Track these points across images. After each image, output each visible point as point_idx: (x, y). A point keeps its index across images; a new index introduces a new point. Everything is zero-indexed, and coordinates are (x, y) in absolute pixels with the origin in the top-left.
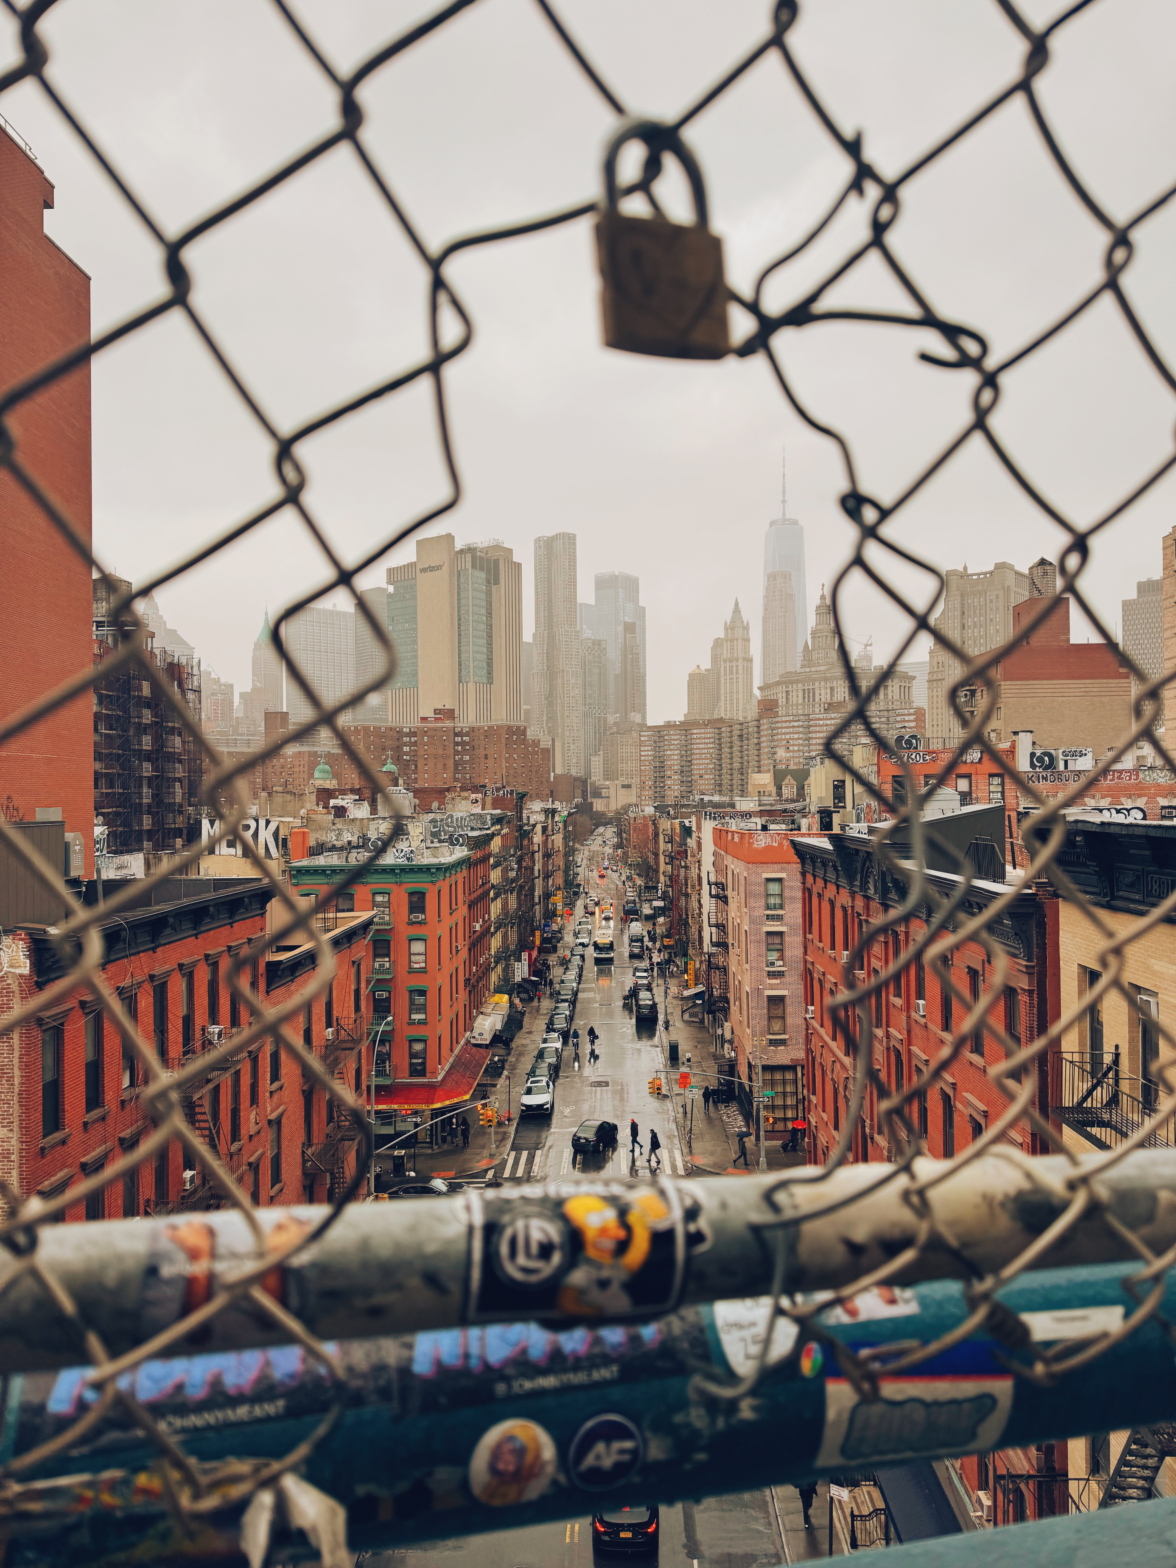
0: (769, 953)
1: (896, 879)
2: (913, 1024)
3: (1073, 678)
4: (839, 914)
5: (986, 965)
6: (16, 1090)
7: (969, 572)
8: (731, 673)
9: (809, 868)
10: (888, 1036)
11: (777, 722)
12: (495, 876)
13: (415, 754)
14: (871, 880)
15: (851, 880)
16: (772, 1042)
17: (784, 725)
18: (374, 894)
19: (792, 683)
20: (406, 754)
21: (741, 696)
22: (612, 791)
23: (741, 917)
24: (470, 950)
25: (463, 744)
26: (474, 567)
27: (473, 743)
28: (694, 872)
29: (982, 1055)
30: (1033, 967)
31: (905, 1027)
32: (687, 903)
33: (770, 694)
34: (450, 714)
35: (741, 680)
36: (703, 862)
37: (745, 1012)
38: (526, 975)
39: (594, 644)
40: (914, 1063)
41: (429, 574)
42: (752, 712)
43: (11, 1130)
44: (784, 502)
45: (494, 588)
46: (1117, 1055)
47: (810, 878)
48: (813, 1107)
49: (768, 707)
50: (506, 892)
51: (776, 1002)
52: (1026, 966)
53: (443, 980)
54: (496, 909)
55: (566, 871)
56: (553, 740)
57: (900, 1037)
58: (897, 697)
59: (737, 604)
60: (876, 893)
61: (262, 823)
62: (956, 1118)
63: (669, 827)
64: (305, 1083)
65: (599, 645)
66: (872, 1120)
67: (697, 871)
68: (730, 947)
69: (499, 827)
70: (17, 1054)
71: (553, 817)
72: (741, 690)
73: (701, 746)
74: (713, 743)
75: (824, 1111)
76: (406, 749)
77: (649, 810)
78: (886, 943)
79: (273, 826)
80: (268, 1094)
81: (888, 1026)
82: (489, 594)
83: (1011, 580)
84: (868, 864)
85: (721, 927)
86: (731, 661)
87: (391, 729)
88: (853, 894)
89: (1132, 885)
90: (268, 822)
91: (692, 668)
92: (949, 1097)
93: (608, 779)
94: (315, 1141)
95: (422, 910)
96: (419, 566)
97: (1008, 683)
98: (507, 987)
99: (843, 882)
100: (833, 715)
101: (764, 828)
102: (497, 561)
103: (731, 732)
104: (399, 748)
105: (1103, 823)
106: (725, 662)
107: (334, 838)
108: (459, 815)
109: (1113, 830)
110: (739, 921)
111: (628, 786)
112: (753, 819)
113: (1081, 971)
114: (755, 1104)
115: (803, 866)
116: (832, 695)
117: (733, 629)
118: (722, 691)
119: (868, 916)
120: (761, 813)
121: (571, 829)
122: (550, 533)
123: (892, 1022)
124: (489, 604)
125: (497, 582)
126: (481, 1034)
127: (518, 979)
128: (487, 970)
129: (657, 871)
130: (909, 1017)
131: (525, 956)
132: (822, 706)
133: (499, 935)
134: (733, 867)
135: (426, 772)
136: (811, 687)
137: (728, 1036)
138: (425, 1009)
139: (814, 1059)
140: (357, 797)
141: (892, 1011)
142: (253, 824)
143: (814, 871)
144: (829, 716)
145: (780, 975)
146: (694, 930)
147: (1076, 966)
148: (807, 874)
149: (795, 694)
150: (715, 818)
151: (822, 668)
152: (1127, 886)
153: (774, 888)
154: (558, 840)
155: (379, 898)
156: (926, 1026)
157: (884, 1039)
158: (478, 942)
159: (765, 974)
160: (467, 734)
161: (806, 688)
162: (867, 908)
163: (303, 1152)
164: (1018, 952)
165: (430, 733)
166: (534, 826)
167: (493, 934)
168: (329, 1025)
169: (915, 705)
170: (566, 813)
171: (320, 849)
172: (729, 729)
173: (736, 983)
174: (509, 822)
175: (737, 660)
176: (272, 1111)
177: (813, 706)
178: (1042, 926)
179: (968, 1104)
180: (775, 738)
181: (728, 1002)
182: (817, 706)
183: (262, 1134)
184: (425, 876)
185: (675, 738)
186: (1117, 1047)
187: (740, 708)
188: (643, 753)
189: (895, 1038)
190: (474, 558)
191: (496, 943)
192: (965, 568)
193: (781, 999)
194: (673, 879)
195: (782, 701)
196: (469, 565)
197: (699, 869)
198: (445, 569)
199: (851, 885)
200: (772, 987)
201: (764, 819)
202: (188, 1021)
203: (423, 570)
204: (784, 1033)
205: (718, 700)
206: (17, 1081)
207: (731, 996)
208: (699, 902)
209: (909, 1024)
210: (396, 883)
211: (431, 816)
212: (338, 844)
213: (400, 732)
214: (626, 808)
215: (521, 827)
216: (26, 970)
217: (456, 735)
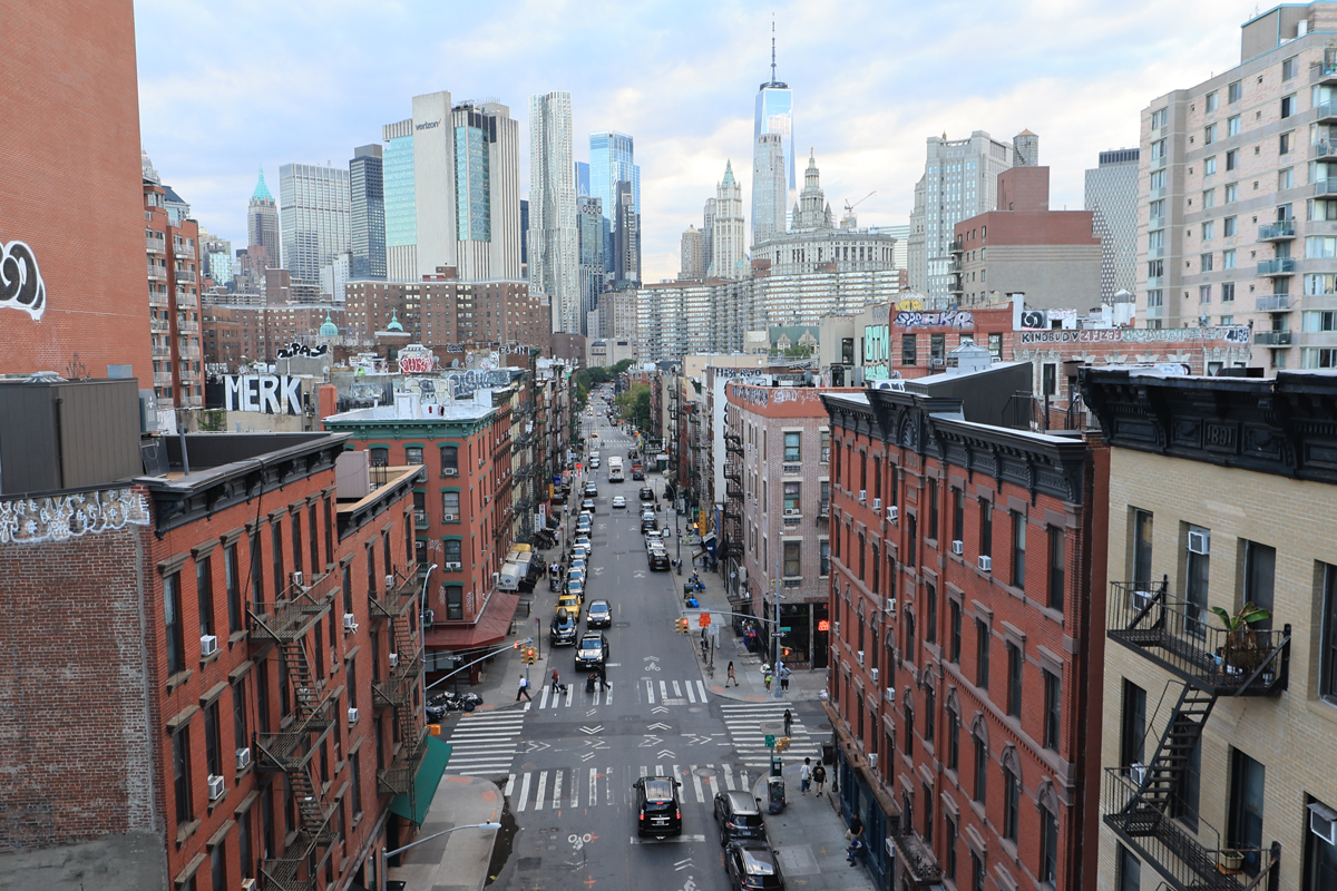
0: (787, 502)
1: (938, 431)
2: (949, 562)
3: (1051, 243)
4: (871, 465)
5: (1031, 507)
6: (143, 634)
7: (948, 139)
8: (724, 232)
9: (839, 421)
10: (921, 574)
11: (771, 281)
12: (514, 432)
13: (418, 311)
14: (908, 433)
15: (886, 430)
16: (787, 583)
17: (776, 284)
18: (407, 449)
19: (783, 243)
20: (409, 311)
21: (733, 255)
22: (608, 349)
23: (758, 469)
24: (496, 502)
25: (465, 301)
26: (470, 124)
27: (475, 301)
28: (704, 427)
29: (1022, 588)
30: (1081, 509)
31: (941, 565)
32: (695, 456)
33: (762, 254)
34: (452, 272)
35: (733, 240)
36: (715, 417)
37: (762, 557)
38: (544, 527)
39: (589, 203)
40: (947, 597)
41: (425, 131)
42: (746, 270)
43: (140, 671)
44: (774, 65)
45: (491, 145)
46: (1165, 584)
47: (839, 431)
48: (835, 639)
49: (762, 267)
50: (523, 447)
51: (793, 547)
52: (1075, 508)
53: (475, 531)
54: (516, 462)
55: (571, 428)
56: (550, 298)
57: (935, 574)
58: (880, 259)
59: (729, 166)
60: (913, 444)
61: (284, 380)
62: (992, 643)
63: (674, 383)
64: (372, 626)
65: (595, 203)
66: (900, 648)
67: (708, 425)
68: (746, 496)
69: (516, 384)
70: (141, 600)
71: (560, 374)
72: (733, 250)
73: (696, 304)
74: (708, 301)
75: (847, 642)
76: (409, 306)
77: (651, 367)
78: (923, 490)
79: (295, 383)
80: (343, 636)
81: (921, 564)
82: (486, 152)
83: (986, 148)
84: (906, 417)
85: (736, 478)
86: (723, 221)
87: (394, 287)
88: (887, 445)
89: (1190, 434)
90: (290, 379)
91: (686, 228)
92: (984, 625)
93: (604, 337)
94: (382, 678)
95: (454, 463)
96: (416, 123)
97: (993, 247)
98: (527, 536)
99: (877, 433)
100: (822, 276)
101: (775, 384)
102: (493, 120)
103: (725, 290)
104: (401, 307)
105: (1168, 379)
106: (718, 221)
107: (357, 394)
108: (480, 372)
109: (1179, 384)
110: (756, 472)
111: (625, 344)
112: (763, 376)
113: (1131, 511)
114: (771, 639)
115: (832, 420)
116: (820, 256)
117: (725, 189)
118: (715, 252)
119: (904, 465)
120: (771, 370)
121: (575, 385)
122: (545, 94)
123: (925, 561)
124: (486, 161)
125: (494, 140)
126: (508, 581)
127: (537, 529)
128: (510, 520)
129: (659, 426)
130: (945, 556)
131: (542, 507)
132: (812, 265)
133: (519, 488)
134: (750, 421)
135: (429, 329)
136: (801, 248)
137: (743, 578)
138: (460, 557)
139: (837, 596)
140: (376, 355)
141: (926, 551)
142: (275, 381)
143: (844, 424)
144: (818, 276)
145: (796, 522)
146: (704, 482)
147: (1126, 507)
148: (836, 428)
149: (785, 253)
150: (726, 375)
151: (812, 230)
152: (1185, 435)
153: (793, 440)
154: (564, 396)
155: (412, 453)
156: (963, 563)
157: (918, 577)
158: (502, 496)
159: (783, 522)
160: (469, 292)
161: (796, 248)
162: (903, 459)
163: (373, 688)
164: (1066, 495)
165: (432, 291)
166: (546, 382)
167: (514, 487)
168: (388, 573)
169: (897, 266)
170: (571, 370)
171: (345, 406)
172: (723, 288)
173: (752, 530)
174: (525, 379)
175: (729, 220)
176: (348, 651)
177: (803, 266)
178: (1090, 472)
179: (1004, 630)
180: (768, 296)
181: (742, 548)
182: (806, 266)
183: (340, 672)
184: (457, 431)
185: (671, 297)
186: (1165, 577)
187: (732, 267)
188: (639, 311)
189: (930, 575)
190: (471, 115)
191: (516, 495)
192: (944, 136)
193: (797, 544)
194: (680, 435)
195: (774, 261)
196: (466, 121)
197: (711, 424)
198: (442, 125)
199: (886, 437)
200: (788, 533)
201: (775, 377)
202: (279, 568)
203: (419, 127)
204: (799, 575)
205: (711, 257)
206: (143, 625)
207: (746, 542)
208: (710, 455)
209: (944, 563)
210: (429, 438)
211: (452, 373)
212: (362, 400)
213: (403, 291)
214: (624, 365)
215: (535, 383)
216: (146, 521)
217: (459, 292)
